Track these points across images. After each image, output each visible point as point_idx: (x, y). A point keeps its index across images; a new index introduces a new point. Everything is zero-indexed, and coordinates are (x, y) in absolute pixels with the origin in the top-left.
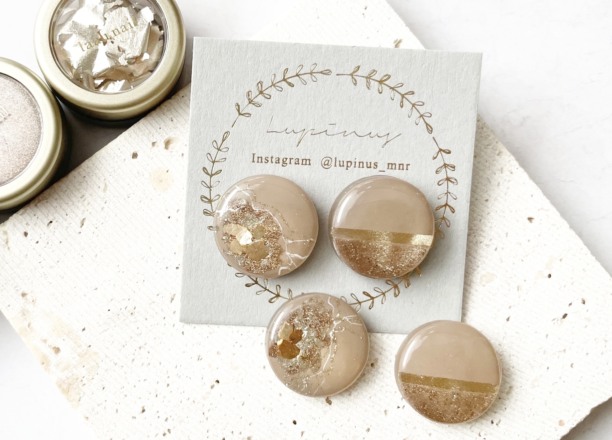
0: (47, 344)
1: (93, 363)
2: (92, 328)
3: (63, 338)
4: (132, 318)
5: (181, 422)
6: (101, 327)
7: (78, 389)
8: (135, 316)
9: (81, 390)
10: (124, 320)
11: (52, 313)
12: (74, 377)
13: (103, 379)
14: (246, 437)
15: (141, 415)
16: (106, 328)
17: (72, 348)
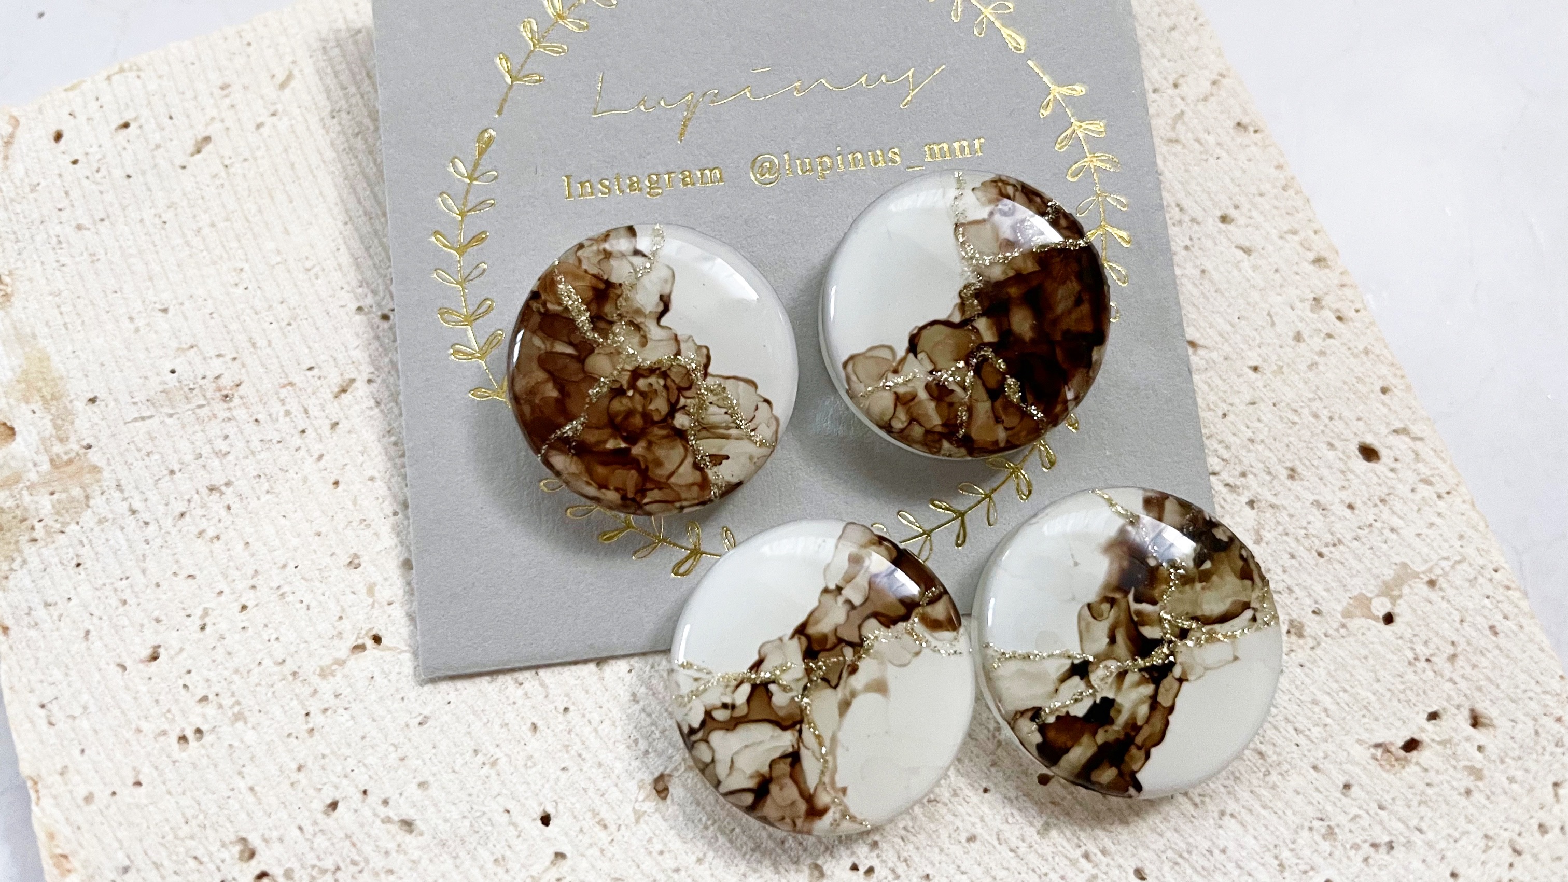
1: (76, 492)
2: (112, 404)
3: (33, 407)
4: (219, 408)
5: (239, 717)
6: (134, 408)
7: (12, 547)
8: (231, 405)
9: (20, 551)
10: (200, 406)
11: (34, 336)
12: (18, 512)
13: (85, 541)
14: (396, 819)
15: (141, 666)
16: (148, 414)
17: (43, 440)
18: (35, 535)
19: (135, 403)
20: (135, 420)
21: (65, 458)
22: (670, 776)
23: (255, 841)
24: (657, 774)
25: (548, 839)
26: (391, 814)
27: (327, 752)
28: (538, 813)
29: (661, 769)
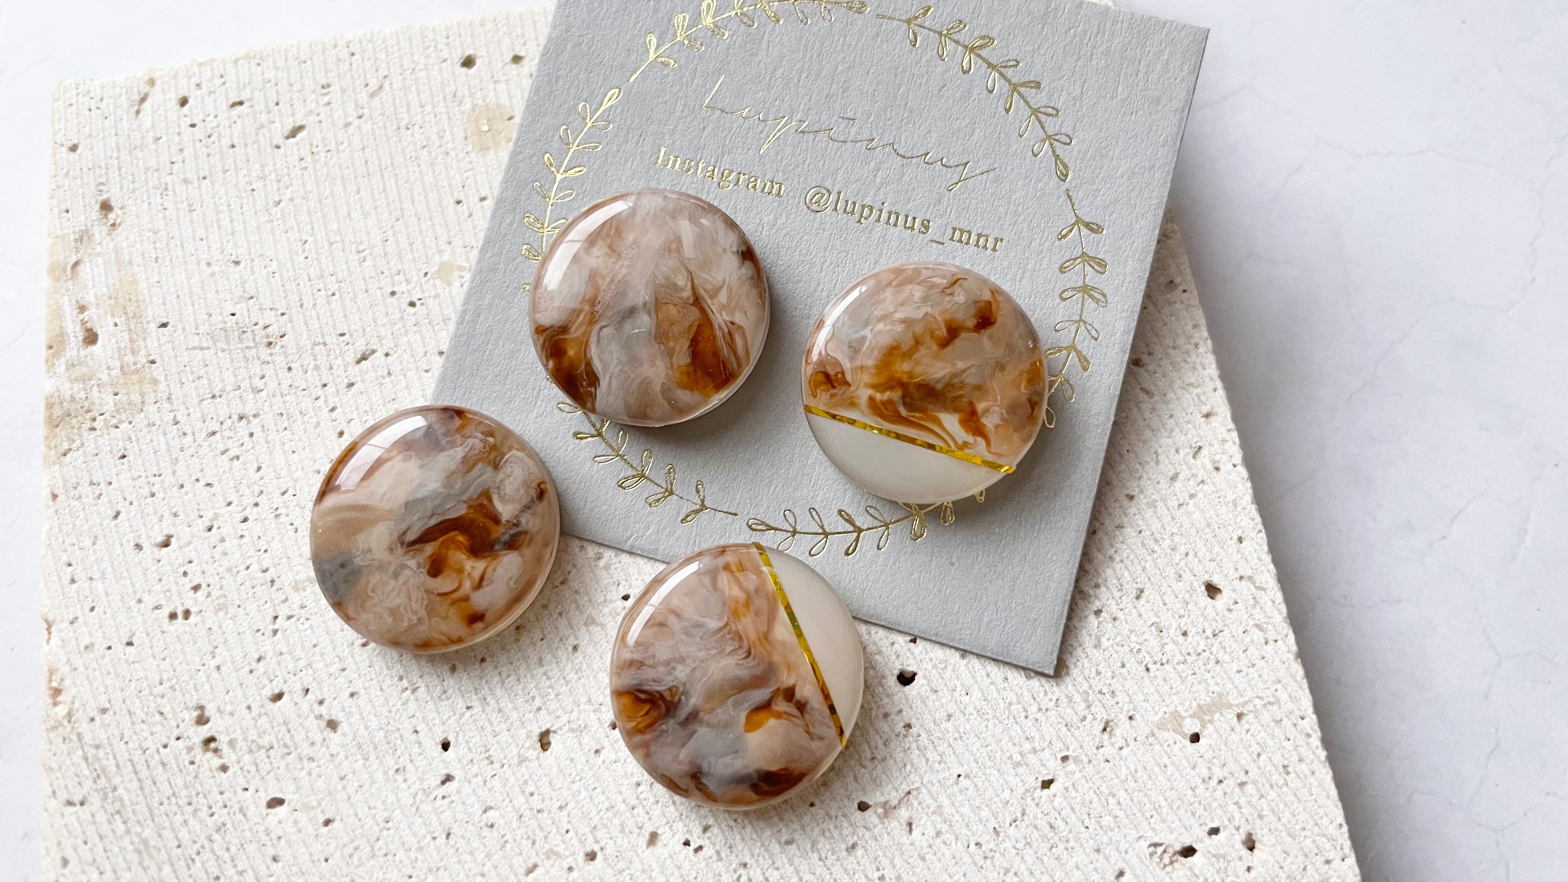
0: (81, 317)
1: (136, 398)
2: (180, 331)
3: (117, 320)
4: (264, 352)
5: (220, 608)
6: (197, 338)
7: (76, 431)
8: (274, 351)
9: (81, 436)
10: (247, 348)
11: (130, 263)
12: (86, 404)
13: (134, 439)
14: (327, 717)
15: (156, 549)
16: (205, 345)
17: (119, 349)
18: (95, 424)
19: (198, 334)
20: (194, 348)
21: (133, 368)
22: (555, 732)
23: (210, 711)
24: (543, 729)
25: (444, 762)
26: (324, 713)
27: (285, 650)
28: (440, 739)
29: (548, 726)
